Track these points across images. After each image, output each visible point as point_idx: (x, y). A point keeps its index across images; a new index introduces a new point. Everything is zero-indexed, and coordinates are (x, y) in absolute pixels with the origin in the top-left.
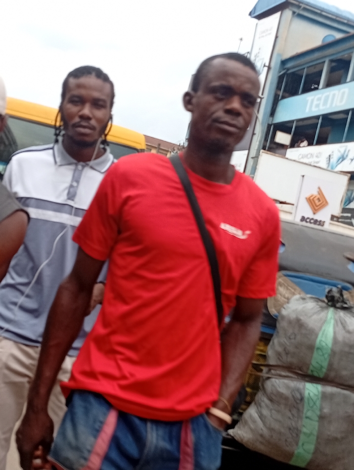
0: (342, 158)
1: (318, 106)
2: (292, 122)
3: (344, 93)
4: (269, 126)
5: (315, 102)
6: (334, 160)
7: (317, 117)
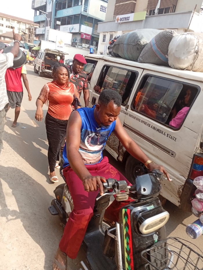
0: (73, 29)
1: (66, 13)
2: (60, 18)
3: (71, 10)
4: (55, 19)
5: (65, 12)
6: (71, 29)
7: (66, 17)
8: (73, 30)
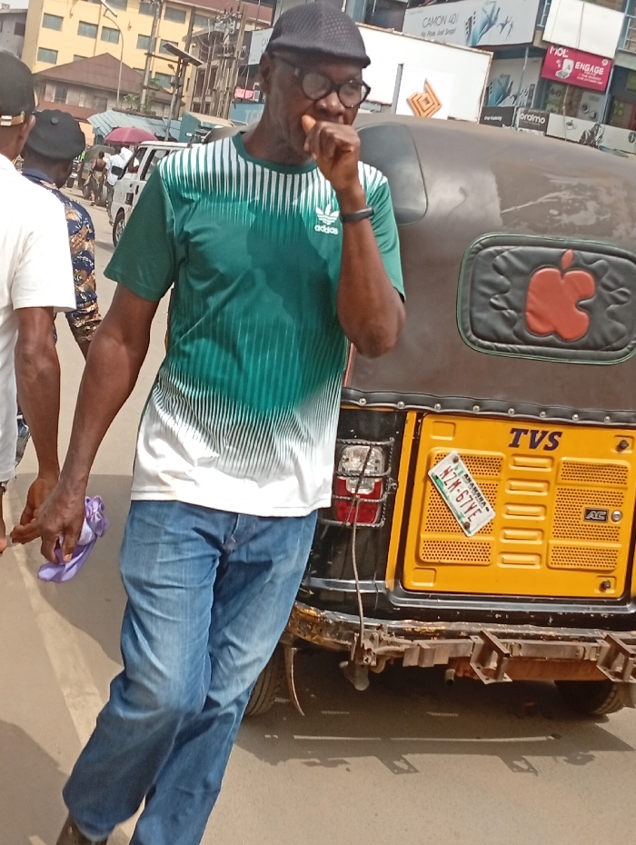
0: (489, 23)
8: (495, 29)
